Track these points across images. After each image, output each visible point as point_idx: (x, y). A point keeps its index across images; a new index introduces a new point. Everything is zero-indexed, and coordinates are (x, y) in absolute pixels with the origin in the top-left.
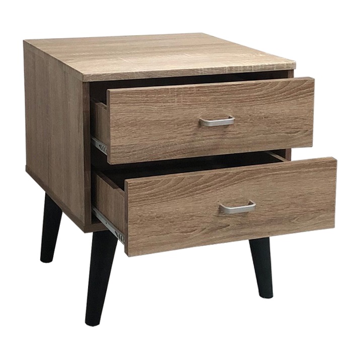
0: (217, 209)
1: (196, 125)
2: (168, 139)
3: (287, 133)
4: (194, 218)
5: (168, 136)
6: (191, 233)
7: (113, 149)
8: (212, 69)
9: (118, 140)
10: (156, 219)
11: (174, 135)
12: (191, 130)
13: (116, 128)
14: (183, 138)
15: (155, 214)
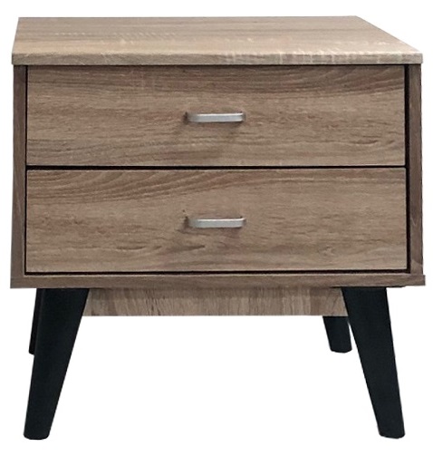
0: (182, 220)
1: (179, 120)
2: (128, 137)
3: (354, 142)
4: (141, 230)
5: (128, 132)
6: (137, 251)
7: (32, 144)
8: (252, 56)
9: (39, 132)
10: (73, 225)
11: (139, 132)
12: (171, 126)
13: (38, 115)
14: (156, 137)
15: (73, 218)
